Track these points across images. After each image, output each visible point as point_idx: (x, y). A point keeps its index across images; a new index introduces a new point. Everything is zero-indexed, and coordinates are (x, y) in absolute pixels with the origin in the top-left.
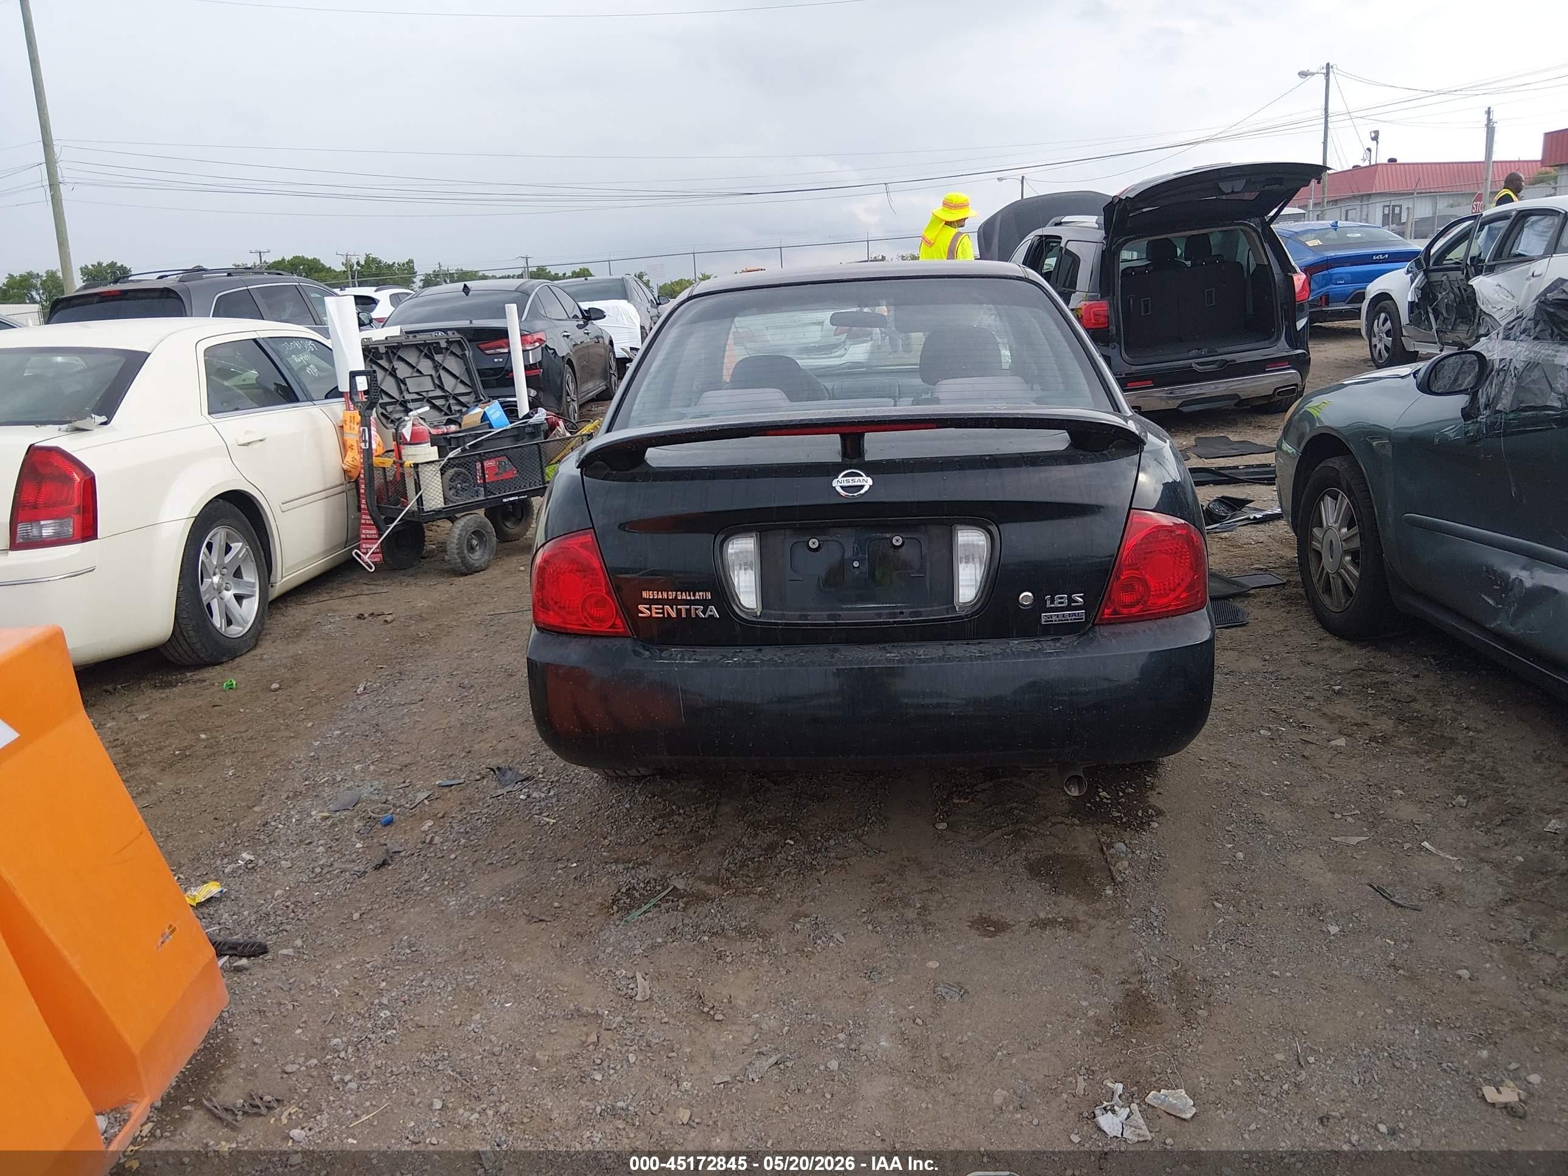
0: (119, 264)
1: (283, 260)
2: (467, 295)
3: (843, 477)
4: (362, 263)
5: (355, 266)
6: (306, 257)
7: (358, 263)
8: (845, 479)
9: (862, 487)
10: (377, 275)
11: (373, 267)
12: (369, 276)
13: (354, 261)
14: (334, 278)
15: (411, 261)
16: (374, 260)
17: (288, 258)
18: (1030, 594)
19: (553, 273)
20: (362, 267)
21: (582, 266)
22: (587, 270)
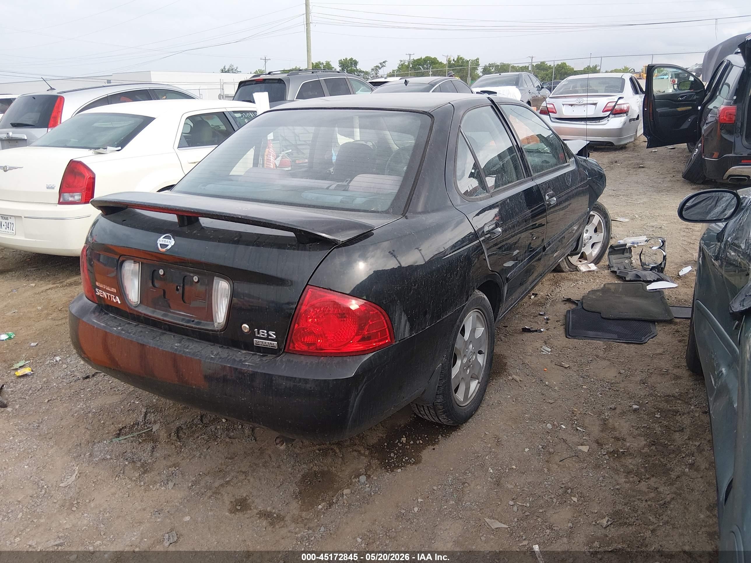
0: (354, 59)
1: (421, 58)
2: (406, 85)
3: (164, 238)
4: (456, 60)
5: (452, 61)
6: (431, 57)
7: (454, 60)
8: (164, 239)
9: (167, 245)
10: (461, 66)
11: (460, 62)
12: (458, 66)
13: (452, 59)
14: (442, 67)
15: (478, 59)
16: (461, 58)
17: (423, 57)
18: (247, 326)
19: (548, 65)
20: (455, 62)
21: (562, 62)
22: (565, 63)
